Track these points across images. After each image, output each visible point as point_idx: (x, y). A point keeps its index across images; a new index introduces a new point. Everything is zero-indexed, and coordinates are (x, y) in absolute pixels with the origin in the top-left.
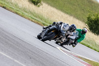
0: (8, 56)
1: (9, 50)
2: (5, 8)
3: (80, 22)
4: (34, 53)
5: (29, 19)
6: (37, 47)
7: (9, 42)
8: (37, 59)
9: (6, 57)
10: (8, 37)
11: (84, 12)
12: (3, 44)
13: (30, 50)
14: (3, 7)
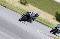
0: (7, 35)
1: (8, 32)
2: (5, 7)
3: (51, 15)
4: (23, 33)
5: (20, 14)
6: (24, 30)
7: (8, 27)
8: (25, 37)
9: (6, 36)
10: (7, 24)
11: (53, 9)
12: (4, 28)
13: (20, 32)
14: (4, 6)
